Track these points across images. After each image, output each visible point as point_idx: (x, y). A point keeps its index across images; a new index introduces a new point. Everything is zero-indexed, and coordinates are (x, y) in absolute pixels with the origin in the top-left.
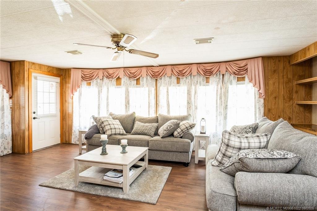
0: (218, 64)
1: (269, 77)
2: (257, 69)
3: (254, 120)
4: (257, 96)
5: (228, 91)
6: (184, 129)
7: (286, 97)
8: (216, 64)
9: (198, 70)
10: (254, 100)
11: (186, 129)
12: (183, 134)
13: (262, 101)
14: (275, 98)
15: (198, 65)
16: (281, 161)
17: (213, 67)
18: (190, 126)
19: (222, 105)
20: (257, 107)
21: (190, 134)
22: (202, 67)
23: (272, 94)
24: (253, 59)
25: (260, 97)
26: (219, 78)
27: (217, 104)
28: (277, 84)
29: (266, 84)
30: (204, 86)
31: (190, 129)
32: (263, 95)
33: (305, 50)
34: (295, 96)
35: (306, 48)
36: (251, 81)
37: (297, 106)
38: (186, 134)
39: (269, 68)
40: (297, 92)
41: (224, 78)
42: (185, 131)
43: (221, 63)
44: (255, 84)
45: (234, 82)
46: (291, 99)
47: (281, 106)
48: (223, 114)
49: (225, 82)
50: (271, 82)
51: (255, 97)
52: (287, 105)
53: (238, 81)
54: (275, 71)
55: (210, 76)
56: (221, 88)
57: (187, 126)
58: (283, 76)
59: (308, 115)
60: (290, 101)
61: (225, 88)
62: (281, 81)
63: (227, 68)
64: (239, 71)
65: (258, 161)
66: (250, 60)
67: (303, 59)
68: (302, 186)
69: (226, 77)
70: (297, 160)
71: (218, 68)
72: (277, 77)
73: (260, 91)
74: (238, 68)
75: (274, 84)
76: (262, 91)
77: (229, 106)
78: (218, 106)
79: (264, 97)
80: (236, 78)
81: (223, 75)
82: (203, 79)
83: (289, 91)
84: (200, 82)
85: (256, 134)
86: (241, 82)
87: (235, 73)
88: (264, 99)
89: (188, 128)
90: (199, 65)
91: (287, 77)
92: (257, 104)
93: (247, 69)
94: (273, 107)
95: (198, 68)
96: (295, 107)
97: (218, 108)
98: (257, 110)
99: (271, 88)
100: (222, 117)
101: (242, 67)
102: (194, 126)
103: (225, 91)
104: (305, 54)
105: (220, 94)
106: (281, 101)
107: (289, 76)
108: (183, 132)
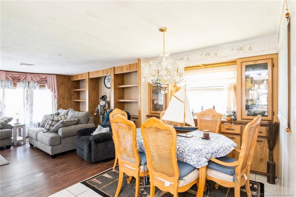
0: (24, 74)
1: (60, 87)
2: (53, 81)
3: (52, 112)
4: (53, 97)
5: (33, 93)
6: (4, 122)
7: (68, 98)
8: (23, 74)
9: (6, 77)
10: (51, 99)
11: (5, 122)
12: (3, 126)
13: (56, 100)
14: (63, 98)
15: (6, 72)
16: (74, 122)
17: (20, 76)
18: (9, 120)
19: (28, 103)
20: (54, 104)
21: (9, 125)
22: (10, 74)
23: (61, 96)
24: (51, 75)
25: (55, 98)
26: (26, 84)
27: (24, 103)
28: (64, 91)
29: (58, 90)
30: (12, 89)
31: (8, 121)
32: (57, 97)
33: (77, 76)
34: (72, 97)
35: (77, 75)
36: (49, 88)
37: (74, 103)
38: (6, 126)
39: (60, 81)
40: (73, 95)
41: (29, 85)
42: (5, 123)
43: (27, 74)
44: (52, 90)
45: (38, 88)
46: (71, 99)
47: (66, 103)
48: (29, 109)
49: (30, 87)
50: (61, 89)
51: (52, 98)
52: (69, 102)
53: (40, 87)
54: (63, 83)
55: (18, 82)
56: (27, 91)
57: (5, 120)
58: (67, 86)
59: (78, 106)
60: (70, 100)
61: (30, 91)
62: (66, 89)
63: (32, 78)
64: (41, 81)
65: (67, 122)
66: (48, 75)
67: (76, 80)
68: (80, 127)
69: (31, 84)
70: (78, 120)
71: (25, 77)
72: (64, 87)
73: (55, 95)
74: (40, 79)
75: (62, 90)
76: (56, 94)
77: (34, 104)
78: (25, 104)
79: (57, 98)
80: (39, 85)
81: (29, 82)
82: (11, 84)
83: (70, 95)
84: (8, 86)
85: (59, 116)
86: (43, 88)
87: (38, 82)
88: (57, 99)
89: (7, 121)
90: (8, 72)
91: (69, 87)
92: (53, 102)
93: (47, 80)
94: (62, 103)
95: (7, 75)
96: (73, 103)
97: (25, 106)
98: (54, 105)
99: (61, 92)
100: (29, 112)
101: (43, 79)
102: (12, 120)
103: (31, 94)
104: (77, 77)
105: (27, 96)
106: (66, 100)
107: (70, 87)
108: (3, 125)
